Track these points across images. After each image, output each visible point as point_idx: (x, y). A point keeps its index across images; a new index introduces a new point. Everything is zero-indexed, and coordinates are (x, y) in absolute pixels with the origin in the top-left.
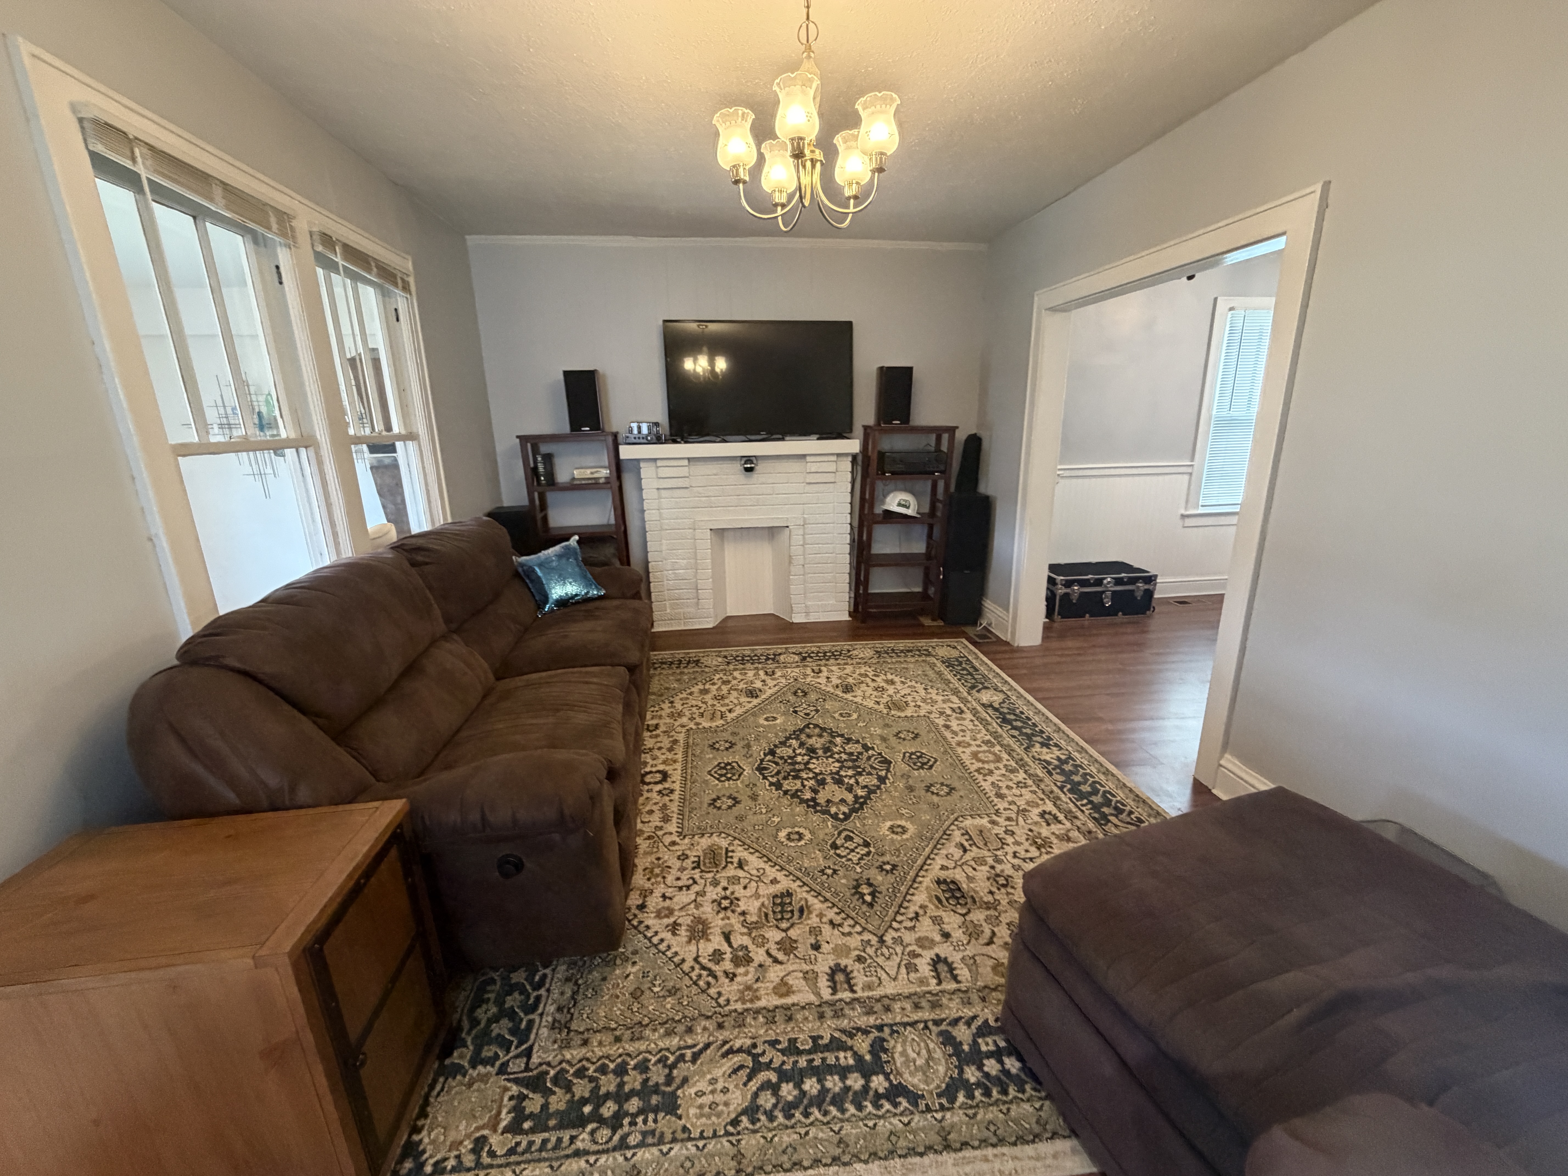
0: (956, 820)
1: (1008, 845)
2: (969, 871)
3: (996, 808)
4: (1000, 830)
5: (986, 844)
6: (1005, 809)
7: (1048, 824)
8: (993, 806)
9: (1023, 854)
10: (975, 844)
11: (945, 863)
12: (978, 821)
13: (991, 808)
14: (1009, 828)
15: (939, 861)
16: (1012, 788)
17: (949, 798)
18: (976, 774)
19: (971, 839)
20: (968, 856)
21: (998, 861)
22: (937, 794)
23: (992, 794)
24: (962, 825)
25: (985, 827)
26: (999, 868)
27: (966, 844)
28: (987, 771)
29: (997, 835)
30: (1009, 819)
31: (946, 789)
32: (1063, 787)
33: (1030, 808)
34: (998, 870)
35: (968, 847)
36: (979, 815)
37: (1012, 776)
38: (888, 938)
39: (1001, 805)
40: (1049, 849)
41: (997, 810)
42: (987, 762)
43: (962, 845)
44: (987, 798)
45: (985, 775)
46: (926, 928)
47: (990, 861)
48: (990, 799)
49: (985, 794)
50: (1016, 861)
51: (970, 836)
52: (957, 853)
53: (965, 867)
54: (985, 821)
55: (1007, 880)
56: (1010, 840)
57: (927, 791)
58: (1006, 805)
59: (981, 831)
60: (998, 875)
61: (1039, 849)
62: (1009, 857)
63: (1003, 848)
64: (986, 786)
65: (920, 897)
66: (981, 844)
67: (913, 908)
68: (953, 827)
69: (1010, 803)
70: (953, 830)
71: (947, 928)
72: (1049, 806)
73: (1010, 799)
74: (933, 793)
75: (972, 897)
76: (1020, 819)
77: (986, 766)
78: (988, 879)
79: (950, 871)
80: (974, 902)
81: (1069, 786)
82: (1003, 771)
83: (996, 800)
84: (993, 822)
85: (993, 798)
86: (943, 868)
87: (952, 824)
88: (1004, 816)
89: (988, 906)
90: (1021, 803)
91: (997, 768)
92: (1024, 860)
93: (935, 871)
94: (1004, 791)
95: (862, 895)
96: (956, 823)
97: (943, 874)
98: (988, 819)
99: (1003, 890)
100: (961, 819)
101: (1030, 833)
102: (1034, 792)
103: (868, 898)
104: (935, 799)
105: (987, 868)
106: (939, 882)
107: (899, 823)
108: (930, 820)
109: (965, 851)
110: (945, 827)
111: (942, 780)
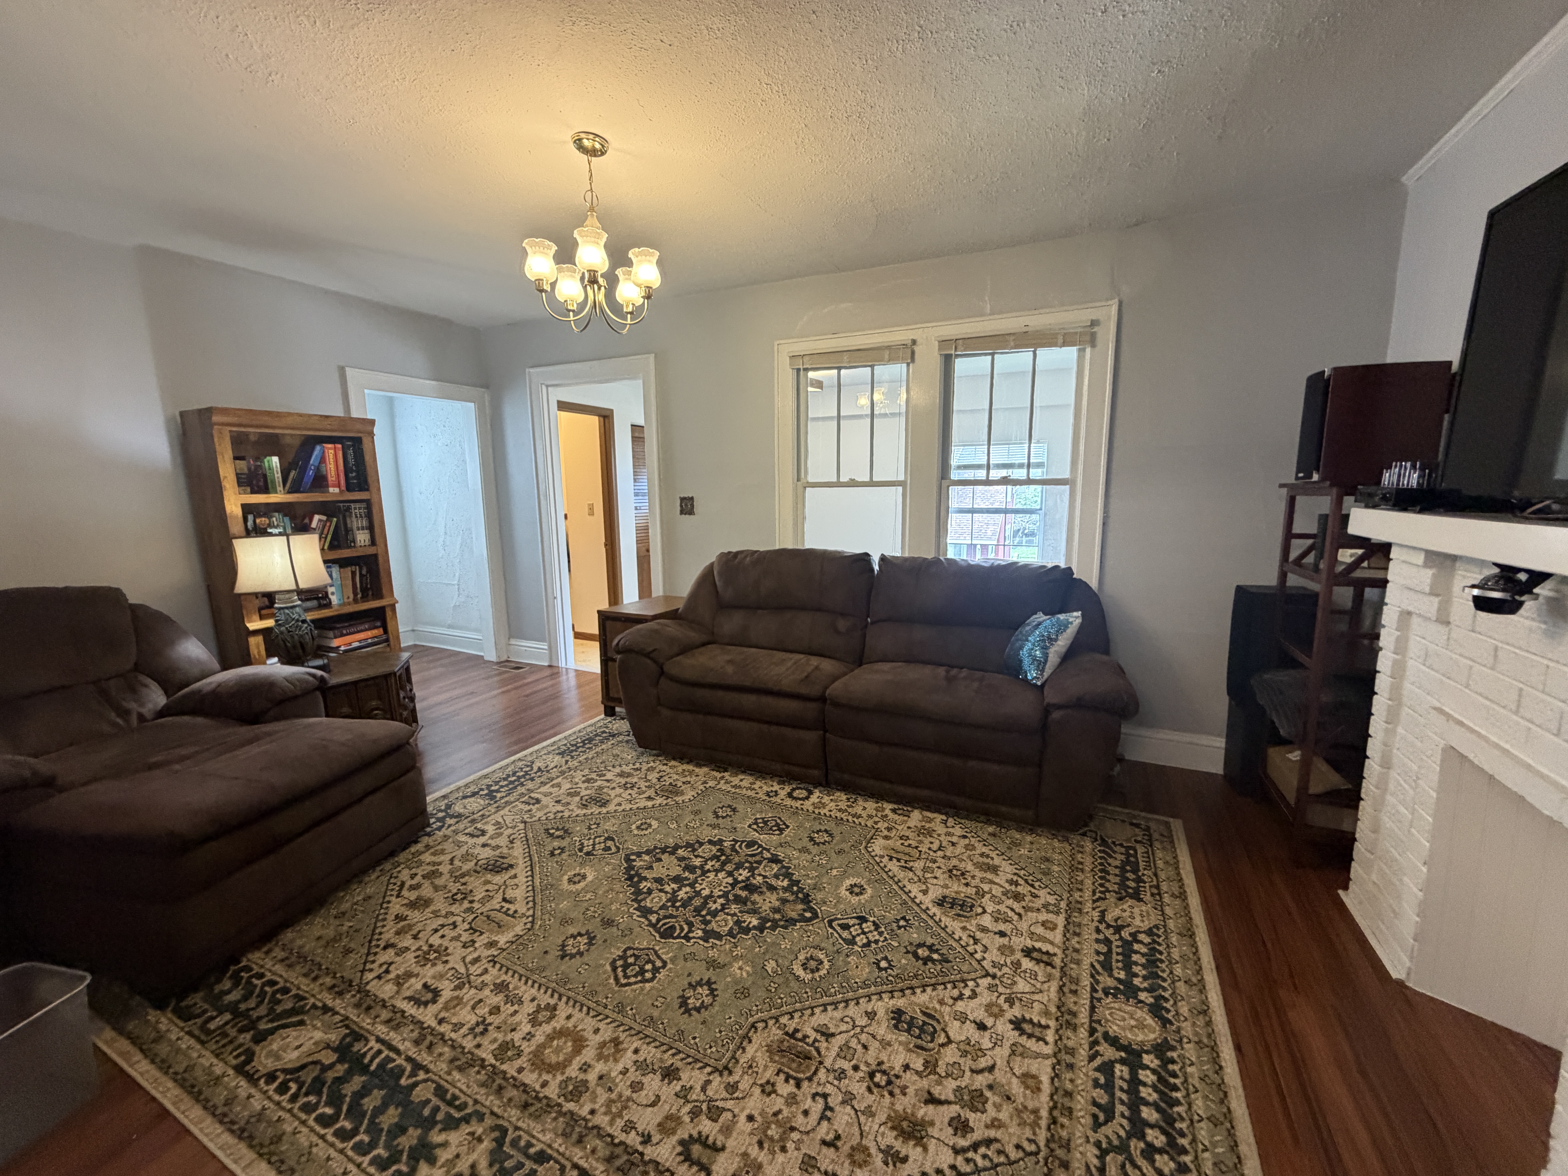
0: (533, 922)
1: (466, 930)
2: (490, 887)
3: (498, 966)
4: (481, 941)
5: (488, 917)
6: (486, 971)
7: (425, 986)
8: (502, 966)
9: (446, 931)
10: (499, 911)
11: (516, 880)
12: (508, 936)
13: (504, 962)
14: (471, 949)
15: (522, 879)
16: (491, 1013)
17: (560, 942)
18: (552, 1002)
19: (506, 913)
20: (500, 897)
21: (470, 910)
22: (574, 937)
23: (514, 982)
24: (524, 920)
25: (498, 933)
26: (466, 904)
27: (507, 905)
28: (540, 1017)
29: (482, 933)
30: (476, 960)
31: (570, 949)
32: (413, 1074)
33: (456, 993)
34: (466, 902)
35: (503, 904)
36: (512, 942)
37: (500, 1036)
38: (522, 826)
39: (494, 975)
40: (420, 953)
41: (495, 963)
42: (550, 1038)
43: (510, 902)
44: (515, 972)
45: (539, 1009)
46: (503, 841)
47: (476, 905)
48: (510, 973)
49: (521, 976)
50: (451, 920)
51: (508, 915)
52: (510, 894)
53: (496, 887)
54: (503, 939)
55: (454, 900)
56: (465, 937)
57: (588, 933)
58: (487, 978)
59: (500, 927)
60: (464, 898)
61: (431, 946)
62: (459, 919)
63: (470, 923)
64: (527, 992)
65: (518, 851)
66: (493, 914)
67: (518, 844)
68: (531, 912)
69: (484, 985)
70: (528, 909)
71: (487, 849)
72: (428, 1016)
73: (487, 992)
74: (580, 934)
75: (478, 872)
76: (462, 970)
77: (547, 1028)
78: (471, 891)
79: (507, 877)
80: (475, 871)
81: (403, 1082)
82: (517, 1036)
83: (504, 977)
84: (492, 944)
85: (508, 978)
86: (515, 876)
87: (533, 916)
88: (485, 961)
89: (463, 875)
90: (469, 994)
91: (528, 1037)
92: (443, 926)
93: (521, 871)
94: (498, 999)
95: (558, 829)
96: (530, 919)
97: (512, 872)
98: (499, 945)
99: (455, 891)
100: (529, 925)
101: (445, 959)
102: (457, 1027)
103: (552, 831)
104: (572, 930)
105: (476, 899)
106: (511, 866)
107: (582, 884)
108: (557, 905)
109: (504, 900)
110: (538, 907)
111: (586, 958)
